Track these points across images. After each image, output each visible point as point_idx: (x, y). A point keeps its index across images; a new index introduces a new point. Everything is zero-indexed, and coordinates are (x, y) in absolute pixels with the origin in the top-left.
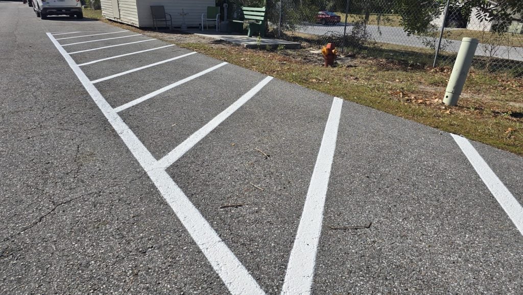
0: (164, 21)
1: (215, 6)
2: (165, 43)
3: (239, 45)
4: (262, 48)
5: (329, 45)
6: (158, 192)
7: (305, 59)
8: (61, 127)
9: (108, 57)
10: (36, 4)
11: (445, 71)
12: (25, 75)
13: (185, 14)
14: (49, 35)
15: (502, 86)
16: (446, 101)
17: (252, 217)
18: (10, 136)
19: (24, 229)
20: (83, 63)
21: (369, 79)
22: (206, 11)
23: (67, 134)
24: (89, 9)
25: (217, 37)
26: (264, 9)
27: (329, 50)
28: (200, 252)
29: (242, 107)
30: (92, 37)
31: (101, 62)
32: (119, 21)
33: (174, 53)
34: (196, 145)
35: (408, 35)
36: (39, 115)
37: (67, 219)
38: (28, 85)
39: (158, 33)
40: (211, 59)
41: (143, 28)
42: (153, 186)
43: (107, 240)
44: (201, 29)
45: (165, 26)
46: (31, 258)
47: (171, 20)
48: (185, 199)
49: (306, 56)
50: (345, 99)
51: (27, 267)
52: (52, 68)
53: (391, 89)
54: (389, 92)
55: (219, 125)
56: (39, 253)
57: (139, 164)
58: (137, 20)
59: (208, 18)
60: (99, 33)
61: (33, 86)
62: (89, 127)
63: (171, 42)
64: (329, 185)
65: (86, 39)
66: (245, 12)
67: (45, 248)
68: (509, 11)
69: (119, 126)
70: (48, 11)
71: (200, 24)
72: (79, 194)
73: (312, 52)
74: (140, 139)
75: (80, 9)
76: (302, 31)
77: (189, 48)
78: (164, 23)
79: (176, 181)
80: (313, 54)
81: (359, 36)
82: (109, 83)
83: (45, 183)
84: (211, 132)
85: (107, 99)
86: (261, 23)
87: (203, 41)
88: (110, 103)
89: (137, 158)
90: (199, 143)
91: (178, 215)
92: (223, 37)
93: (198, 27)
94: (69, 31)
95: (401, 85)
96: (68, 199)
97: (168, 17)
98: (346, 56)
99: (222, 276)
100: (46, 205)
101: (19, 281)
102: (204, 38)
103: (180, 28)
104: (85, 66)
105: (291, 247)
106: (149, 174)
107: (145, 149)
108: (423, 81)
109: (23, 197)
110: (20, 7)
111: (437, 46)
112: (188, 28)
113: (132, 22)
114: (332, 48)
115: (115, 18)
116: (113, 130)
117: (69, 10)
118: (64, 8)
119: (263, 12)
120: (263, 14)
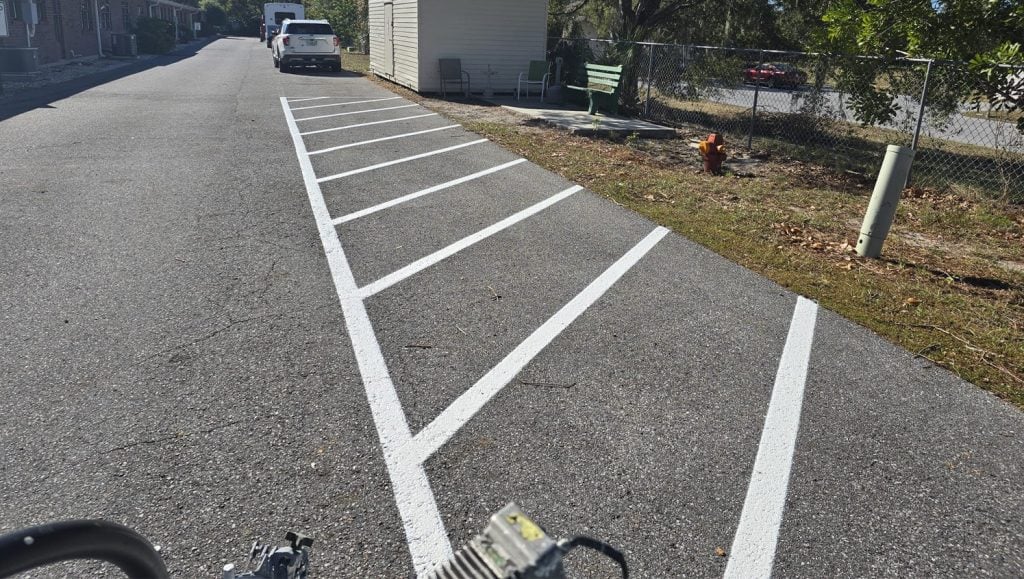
0: (458, 83)
1: (544, 60)
2: (446, 121)
3: (563, 129)
4: (603, 136)
6: (343, 322)
7: (673, 158)
8: (262, 238)
9: (353, 142)
10: (275, 49)
11: (924, 196)
12: (235, 166)
13: (493, 74)
14: (284, 100)
16: (860, 249)
17: (437, 360)
18: (202, 245)
19: (196, 341)
20: (317, 150)
21: (759, 202)
22: (528, 68)
23: (265, 248)
24: (356, 52)
25: (535, 113)
26: (619, 69)
27: (712, 146)
28: (361, 383)
29: (504, 230)
30: (344, 106)
31: (341, 149)
32: (392, 79)
33: (454, 138)
34: (413, 276)
36: (240, 222)
37: (240, 337)
38: (236, 179)
39: (445, 102)
40: (503, 153)
41: (425, 94)
42: (341, 316)
43: (273, 361)
44: (515, 98)
45: (458, 91)
46: (197, 366)
47: (469, 82)
48: (370, 332)
49: (678, 153)
50: (674, 231)
51: (192, 373)
52: (273, 157)
55: (458, 253)
56: (206, 363)
57: (335, 289)
58: (417, 80)
59: (529, 79)
60: (356, 100)
61: (243, 181)
62: (293, 241)
63: (458, 120)
64: (556, 338)
65: (333, 110)
66: (589, 73)
67: (212, 359)
69: (331, 243)
70: (291, 60)
71: (516, 90)
72: (259, 315)
74: (349, 261)
75: (337, 57)
77: (479, 131)
78: (459, 85)
79: (369, 314)
80: (693, 148)
82: (340, 183)
83: (227, 300)
84: (443, 260)
85: (328, 206)
86: (613, 91)
87: (511, 119)
88: (330, 212)
89: (336, 284)
90: (420, 273)
91: (355, 348)
92: (544, 115)
93: (511, 94)
94: (313, 96)
96: (246, 318)
97: (464, 78)
98: (752, 157)
99: (374, 408)
100: (224, 321)
101: (183, 382)
102: (514, 114)
103: (481, 94)
104: (316, 155)
105: (462, 393)
106: (342, 302)
107: (350, 274)
109: (202, 311)
110: (255, 48)
112: (495, 94)
113: (409, 82)
115: (386, 74)
116: (322, 248)
117: (322, 59)
118: (314, 56)
119: (618, 73)
120: (617, 77)
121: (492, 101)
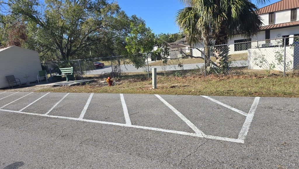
0: (15, 82)
1: (42, 70)
2: (27, 92)
4: (78, 84)
5: (109, 78)
13: (28, 77)
15: (170, 80)
16: (153, 88)
21: (128, 87)
22: (39, 73)
27: (109, 80)
28: (106, 124)
29: (90, 103)
33: (39, 94)
35: (137, 69)
40: (61, 93)
42: (84, 121)
45: (16, 85)
47: (20, 81)
49: (100, 84)
50: (123, 94)
53: (137, 88)
54: (136, 89)
59: (40, 77)
64: (128, 110)
66: (61, 71)
68: (166, 56)
73: (101, 82)
76: (88, 74)
78: (16, 83)
81: (117, 71)
82: (28, 110)
86: (72, 74)
91: (96, 122)
92: (57, 84)
93: (36, 82)
95: (139, 86)
97: (17, 80)
103: (25, 84)
106: (79, 120)
108: (146, 84)
111: (148, 71)
112: (30, 83)
114: (110, 78)
119: (72, 69)
120: (73, 70)
121: (31, 85)
